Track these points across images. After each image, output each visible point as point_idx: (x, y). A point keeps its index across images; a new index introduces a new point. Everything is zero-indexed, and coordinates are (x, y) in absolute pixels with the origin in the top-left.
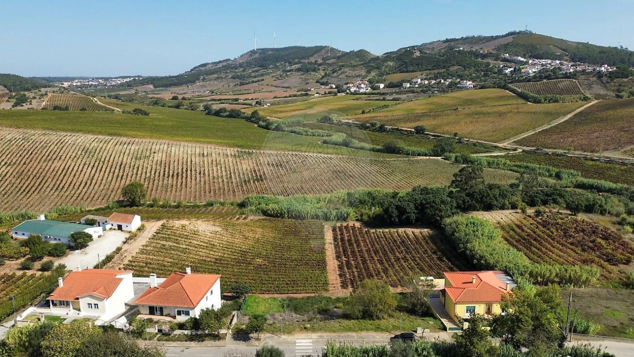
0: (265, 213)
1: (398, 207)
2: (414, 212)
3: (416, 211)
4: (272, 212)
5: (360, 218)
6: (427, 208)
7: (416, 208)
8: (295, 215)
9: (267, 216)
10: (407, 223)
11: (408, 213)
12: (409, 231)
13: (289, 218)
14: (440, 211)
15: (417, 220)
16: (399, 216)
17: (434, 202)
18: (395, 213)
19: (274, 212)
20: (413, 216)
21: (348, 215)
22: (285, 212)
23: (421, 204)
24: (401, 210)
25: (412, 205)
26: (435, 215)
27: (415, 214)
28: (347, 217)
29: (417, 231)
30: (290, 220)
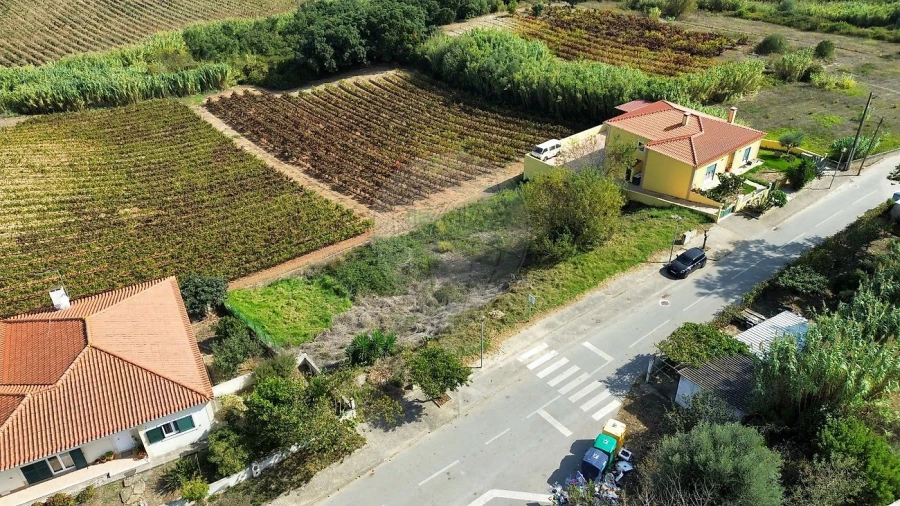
0: (19, 107)
1: (330, 39)
2: (361, 44)
3: (363, 42)
4: (42, 102)
5: (243, 77)
6: (384, 30)
7: (363, 35)
8: (104, 98)
9: (27, 114)
10: (353, 66)
11: (353, 46)
12: (364, 79)
13: (88, 106)
14: (410, 31)
15: (370, 56)
16: (337, 56)
17: (392, 16)
18: (330, 51)
19: (45, 102)
20: (362, 51)
21: (224, 74)
22: (73, 95)
23: (370, 25)
24: (339, 44)
25: (355, 32)
26: (402, 40)
27: (364, 46)
28: (223, 79)
29: (377, 77)
30: (93, 111)
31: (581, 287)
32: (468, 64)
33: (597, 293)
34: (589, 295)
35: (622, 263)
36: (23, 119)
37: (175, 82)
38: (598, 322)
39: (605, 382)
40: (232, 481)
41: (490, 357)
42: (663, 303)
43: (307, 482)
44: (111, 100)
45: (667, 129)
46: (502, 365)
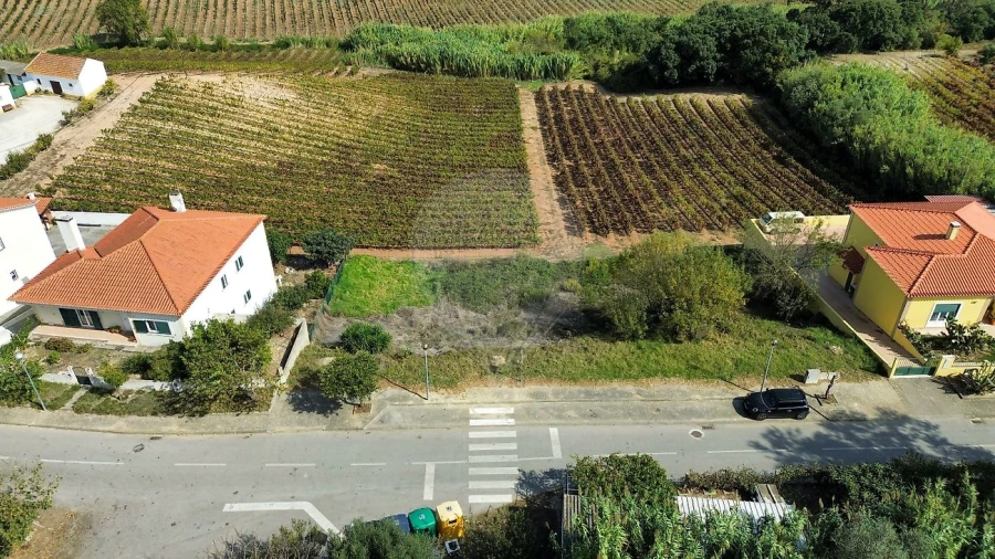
0: (394, 62)
1: (679, 47)
2: (714, 58)
3: (718, 56)
4: (409, 60)
5: (591, 72)
6: (746, 47)
7: (721, 48)
8: (458, 67)
9: (398, 68)
10: (698, 82)
11: (702, 59)
12: (702, 98)
13: (444, 72)
14: (776, 53)
15: (720, 73)
16: (681, 67)
17: (762, 32)
18: (675, 58)
19: (412, 60)
20: (712, 66)
21: (569, 65)
22: (434, 60)
23: (734, 39)
24: (687, 53)
25: (711, 42)
26: (763, 62)
27: (717, 61)
28: (567, 70)
29: (719, 99)
30: (447, 77)
31: (616, 373)
32: (816, 102)
33: (630, 387)
34: (616, 385)
35: (693, 370)
36: (393, 71)
37: (522, 65)
38: (594, 415)
39: (524, 473)
40: (157, 386)
41: (446, 395)
42: (697, 434)
43: (201, 415)
44: (463, 71)
45: (918, 238)
46: (450, 407)
